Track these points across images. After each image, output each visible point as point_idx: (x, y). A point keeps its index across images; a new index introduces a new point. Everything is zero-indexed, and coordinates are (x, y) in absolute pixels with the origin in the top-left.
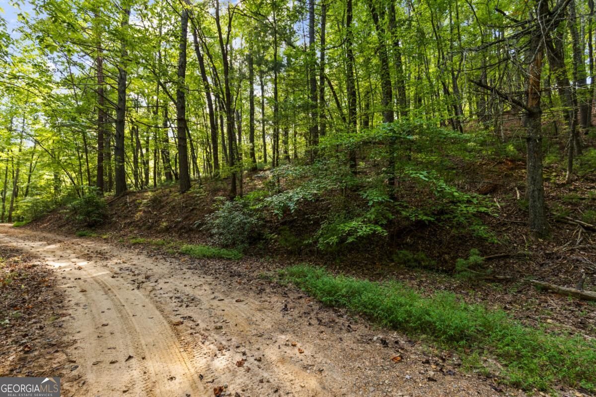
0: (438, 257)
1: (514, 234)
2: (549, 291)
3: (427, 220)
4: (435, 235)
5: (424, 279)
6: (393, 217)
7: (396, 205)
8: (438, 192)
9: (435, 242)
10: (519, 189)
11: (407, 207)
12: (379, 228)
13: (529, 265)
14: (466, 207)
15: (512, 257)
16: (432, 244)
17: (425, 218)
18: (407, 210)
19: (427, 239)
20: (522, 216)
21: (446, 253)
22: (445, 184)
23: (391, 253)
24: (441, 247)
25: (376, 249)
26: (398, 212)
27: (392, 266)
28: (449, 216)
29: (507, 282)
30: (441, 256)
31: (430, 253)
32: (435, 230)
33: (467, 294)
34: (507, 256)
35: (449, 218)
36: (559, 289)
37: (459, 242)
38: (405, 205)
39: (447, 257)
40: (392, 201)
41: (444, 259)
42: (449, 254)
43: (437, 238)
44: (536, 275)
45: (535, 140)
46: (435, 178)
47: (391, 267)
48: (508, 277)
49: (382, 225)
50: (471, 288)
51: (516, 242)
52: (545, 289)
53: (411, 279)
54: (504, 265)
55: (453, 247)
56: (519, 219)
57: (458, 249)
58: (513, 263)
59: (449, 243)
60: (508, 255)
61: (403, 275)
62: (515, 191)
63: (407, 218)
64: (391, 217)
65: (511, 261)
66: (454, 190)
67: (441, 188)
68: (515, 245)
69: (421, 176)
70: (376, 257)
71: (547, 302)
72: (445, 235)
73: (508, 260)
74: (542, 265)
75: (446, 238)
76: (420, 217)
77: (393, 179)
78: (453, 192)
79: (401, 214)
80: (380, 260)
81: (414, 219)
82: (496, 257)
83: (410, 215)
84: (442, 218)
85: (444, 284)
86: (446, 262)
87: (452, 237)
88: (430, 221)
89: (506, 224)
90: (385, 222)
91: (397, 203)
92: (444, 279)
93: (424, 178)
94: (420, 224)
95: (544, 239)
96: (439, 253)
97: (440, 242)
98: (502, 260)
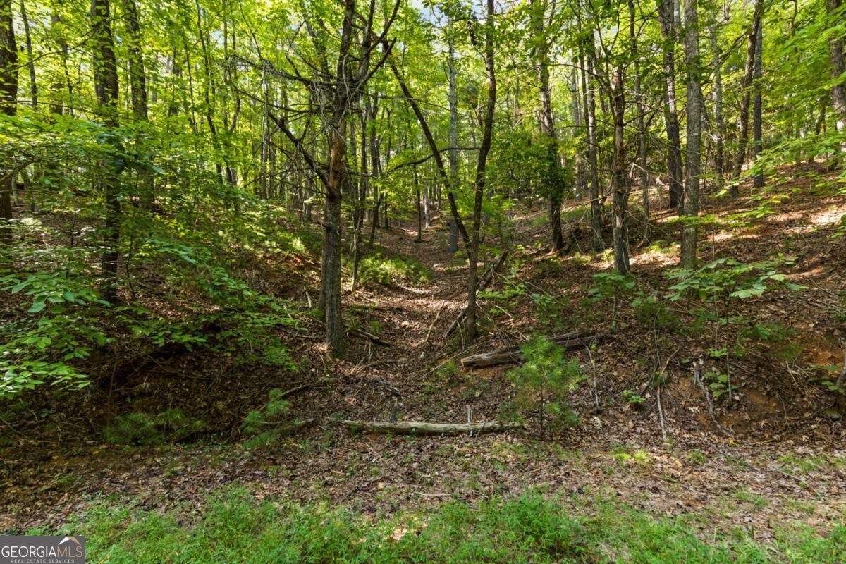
0: (205, 408)
1: (311, 355)
2: (364, 432)
3: (189, 342)
4: (199, 368)
5: (179, 468)
6: (109, 340)
7: (118, 314)
8: (215, 288)
9: (200, 380)
10: (310, 294)
11: (144, 317)
12: (64, 372)
13: (330, 396)
14: (259, 317)
15: (312, 389)
16: (194, 385)
17: (186, 338)
18: (145, 323)
19: (184, 376)
20: (316, 330)
21: (219, 399)
22: (227, 275)
23: (101, 420)
24: (210, 390)
25: (55, 418)
26: (123, 328)
27: (101, 455)
28: (230, 333)
29: (309, 428)
30: (210, 406)
31: (191, 404)
32: (198, 358)
33: (265, 476)
34: (306, 389)
35: (231, 337)
36: (374, 427)
37: (240, 375)
38: (140, 313)
39: (220, 405)
40: (107, 304)
41: (216, 410)
42: (224, 399)
43: (204, 374)
44: (339, 409)
45: (335, 231)
46: (210, 263)
47: (97, 456)
48: (310, 420)
49: (74, 363)
50: (269, 459)
51: (313, 366)
52: (360, 432)
53: (150, 473)
54: (303, 402)
55: (231, 385)
56: (313, 334)
57: (240, 388)
58: (314, 397)
59: (225, 379)
60: (307, 387)
61: (128, 470)
62: (306, 297)
63: (144, 341)
64: (103, 338)
65: (311, 395)
66: (243, 286)
67: (219, 281)
68: (313, 370)
69: (182, 253)
70: (55, 439)
71: (366, 452)
72: (218, 365)
73: (306, 393)
74: (343, 394)
75: (218, 372)
76: (176, 337)
77: (114, 256)
78: (242, 290)
79: (129, 332)
80: (67, 443)
81: (161, 342)
82: (294, 391)
83: (151, 335)
84: (218, 337)
85: (221, 468)
86: (219, 414)
87: (229, 368)
88: (195, 345)
89: (300, 341)
90: (82, 353)
91: (120, 309)
92: (221, 456)
93: (187, 258)
94: (173, 351)
95: (340, 358)
96: (206, 400)
97: (209, 380)
98: (300, 395)
